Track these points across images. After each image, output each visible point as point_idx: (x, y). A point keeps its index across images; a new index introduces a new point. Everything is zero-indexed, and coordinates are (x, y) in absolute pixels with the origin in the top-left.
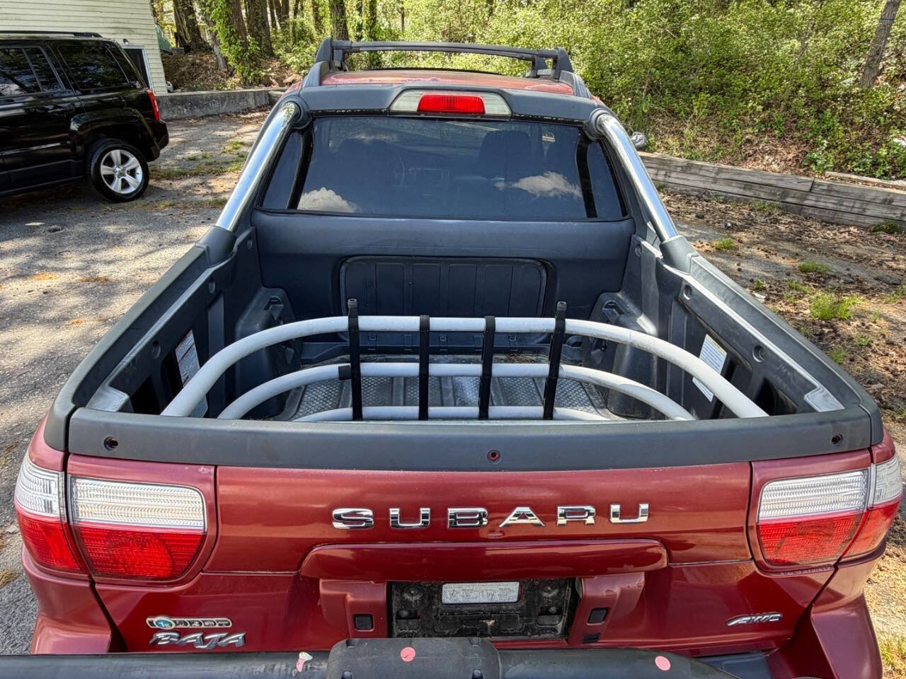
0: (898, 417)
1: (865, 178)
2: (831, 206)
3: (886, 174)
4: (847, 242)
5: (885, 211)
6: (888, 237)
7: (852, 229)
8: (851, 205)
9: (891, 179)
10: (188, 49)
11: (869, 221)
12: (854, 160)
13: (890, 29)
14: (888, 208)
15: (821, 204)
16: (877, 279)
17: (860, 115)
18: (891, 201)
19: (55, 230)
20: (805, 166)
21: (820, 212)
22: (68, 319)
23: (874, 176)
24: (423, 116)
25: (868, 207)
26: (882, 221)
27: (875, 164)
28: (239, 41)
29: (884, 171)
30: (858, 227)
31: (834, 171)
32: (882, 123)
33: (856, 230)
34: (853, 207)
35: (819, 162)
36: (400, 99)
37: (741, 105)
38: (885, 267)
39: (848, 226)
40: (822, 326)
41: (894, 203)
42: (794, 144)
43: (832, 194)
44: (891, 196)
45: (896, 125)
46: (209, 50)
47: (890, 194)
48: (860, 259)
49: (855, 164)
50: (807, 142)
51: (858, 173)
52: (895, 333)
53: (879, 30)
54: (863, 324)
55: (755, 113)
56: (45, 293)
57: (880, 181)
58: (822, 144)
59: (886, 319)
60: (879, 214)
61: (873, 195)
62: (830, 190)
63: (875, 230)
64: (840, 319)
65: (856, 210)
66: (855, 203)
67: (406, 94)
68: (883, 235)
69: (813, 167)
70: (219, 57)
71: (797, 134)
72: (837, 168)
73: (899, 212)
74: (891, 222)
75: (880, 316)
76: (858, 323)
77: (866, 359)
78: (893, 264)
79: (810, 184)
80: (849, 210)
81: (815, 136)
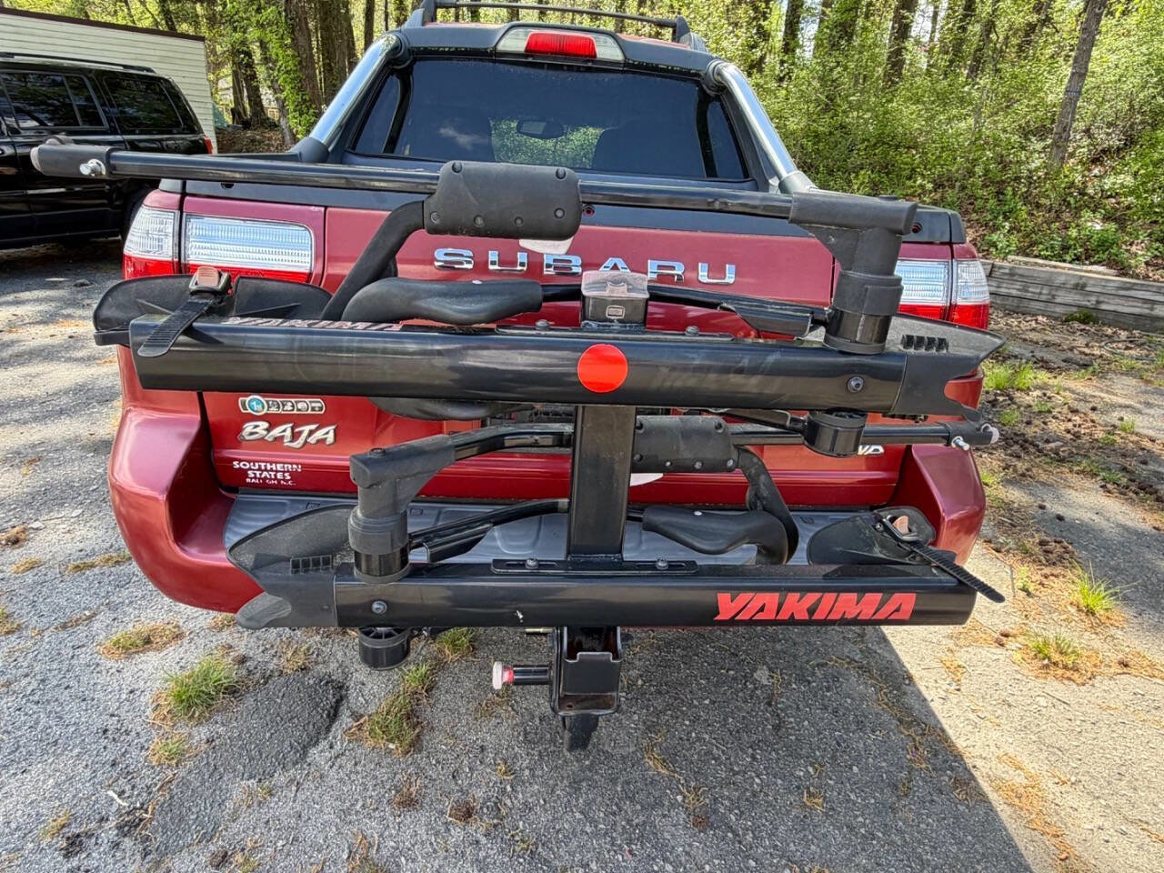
0: (1076, 468)
1: (1053, 263)
2: (1014, 292)
3: (1077, 259)
4: (1034, 330)
5: (1077, 297)
6: (1083, 327)
7: (1040, 318)
8: (1038, 291)
9: (1084, 264)
10: (247, 125)
11: (1059, 310)
12: (1041, 243)
13: (1076, 102)
14: (1081, 294)
15: (1003, 291)
16: (1064, 361)
17: (1048, 197)
18: (1084, 286)
19: (82, 285)
20: (983, 251)
21: (1003, 300)
22: (99, 359)
23: (1064, 261)
24: (530, 60)
25: (1058, 293)
26: (1075, 309)
27: (1065, 248)
28: (312, 111)
29: (1075, 255)
30: (1048, 317)
31: (1017, 255)
32: (1073, 206)
33: (1045, 320)
34: (1040, 293)
35: (1000, 245)
36: (507, 36)
37: (909, 183)
38: (1076, 352)
39: (1035, 315)
40: (996, 395)
41: (1087, 289)
42: (971, 227)
43: (1015, 278)
44: (1084, 280)
45: (1089, 208)
46: (274, 126)
47: (1081, 277)
48: (1048, 345)
49: (1041, 246)
50: (986, 225)
51: (1046, 258)
52: (1082, 403)
53: (1064, 105)
54: (1045, 395)
55: (924, 192)
56: (71, 337)
57: (1070, 266)
58: (1004, 227)
59: (1073, 392)
60: (1072, 303)
61: (1062, 279)
62: (1012, 274)
63: (1068, 320)
64: (1018, 390)
65: (1043, 298)
66: (1042, 289)
67: (513, 31)
68: (1076, 325)
69: (992, 249)
70: (286, 131)
71: (974, 216)
72: (1022, 251)
73: (1093, 299)
74: (1086, 311)
75: (1065, 390)
76: (1038, 393)
77: (1045, 423)
78: (1087, 351)
79: (989, 267)
80: (1036, 297)
81: (996, 218)
